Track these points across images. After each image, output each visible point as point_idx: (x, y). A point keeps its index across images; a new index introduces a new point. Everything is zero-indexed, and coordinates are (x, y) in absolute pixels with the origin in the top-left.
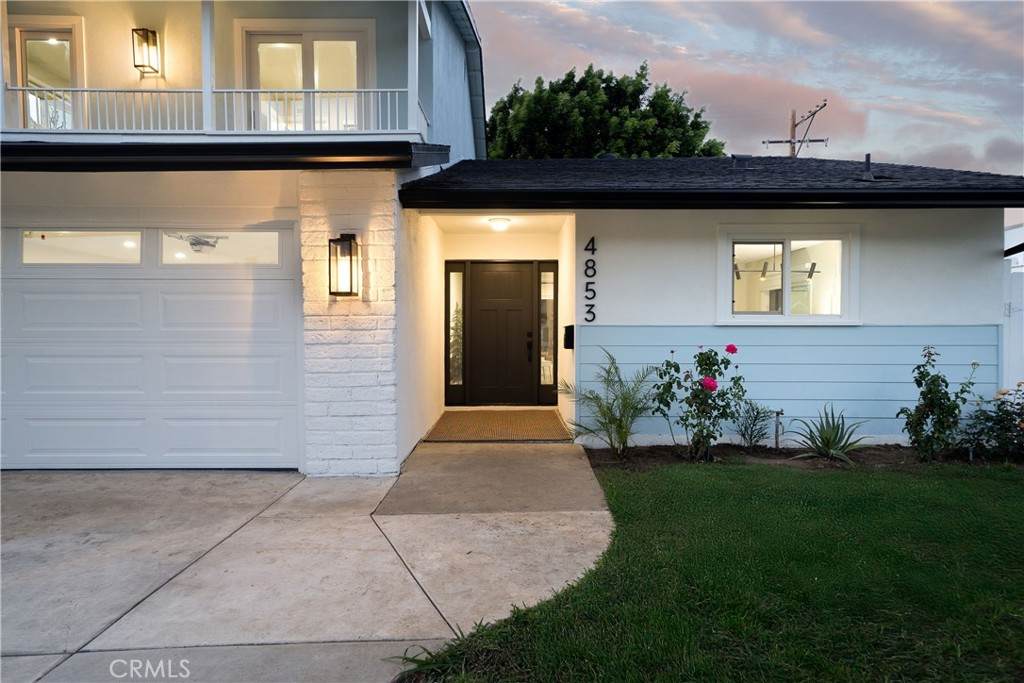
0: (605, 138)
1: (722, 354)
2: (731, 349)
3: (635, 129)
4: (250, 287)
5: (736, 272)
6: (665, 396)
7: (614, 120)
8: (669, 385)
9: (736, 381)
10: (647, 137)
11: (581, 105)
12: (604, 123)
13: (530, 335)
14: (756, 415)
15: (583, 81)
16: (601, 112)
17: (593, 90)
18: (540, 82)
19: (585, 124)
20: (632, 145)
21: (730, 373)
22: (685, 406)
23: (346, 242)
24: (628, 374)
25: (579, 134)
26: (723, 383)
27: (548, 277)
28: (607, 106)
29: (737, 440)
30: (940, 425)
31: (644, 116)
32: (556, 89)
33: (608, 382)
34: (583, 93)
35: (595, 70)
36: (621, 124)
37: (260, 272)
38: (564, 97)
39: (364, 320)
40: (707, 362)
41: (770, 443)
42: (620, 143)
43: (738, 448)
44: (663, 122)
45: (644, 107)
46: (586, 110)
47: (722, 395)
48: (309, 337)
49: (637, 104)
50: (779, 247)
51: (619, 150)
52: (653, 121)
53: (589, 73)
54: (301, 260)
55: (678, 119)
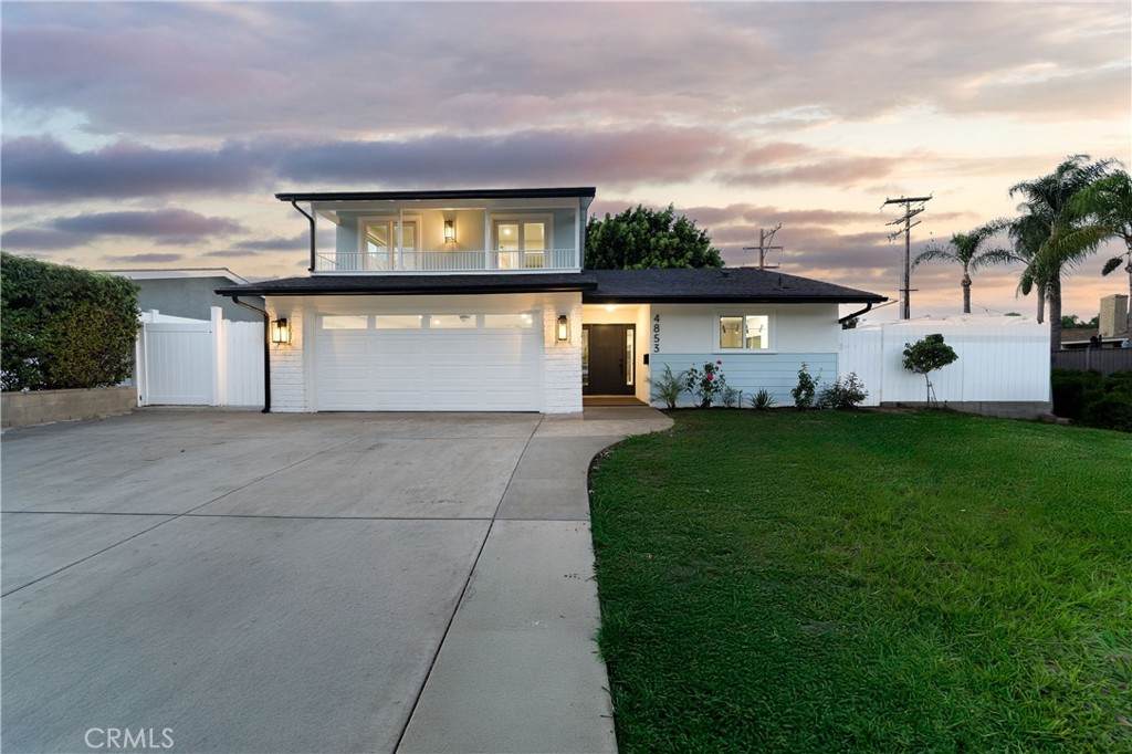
0: (648, 250)
1: (715, 365)
2: (719, 363)
3: (666, 245)
4: (520, 337)
5: (724, 329)
6: (691, 382)
7: (653, 240)
8: (692, 379)
9: (721, 376)
10: (673, 249)
11: (633, 230)
12: (646, 241)
13: (622, 360)
14: (731, 393)
15: (635, 215)
16: (646, 234)
17: (640, 221)
18: (608, 216)
19: (636, 242)
20: (664, 254)
21: (718, 373)
22: (700, 387)
23: (563, 319)
24: (675, 375)
25: (633, 248)
26: (716, 377)
27: (630, 332)
28: (649, 231)
29: (722, 404)
30: (808, 395)
31: (671, 237)
32: (619, 220)
33: (666, 378)
34: (635, 223)
35: (643, 208)
36: (657, 241)
37: (525, 332)
38: (624, 226)
39: (570, 350)
40: (709, 368)
41: (736, 405)
42: (658, 253)
43: (722, 408)
44: (682, 240)
45: (671, 230)
46: (637, 234)
47: (715, 382)
48: (547, 357)
49: (667, 229)
50: (741, 319)
51: (656, 257)
52: (677, 240)
53: (639, 209)
54: (543, 326)
55: (692, 238)
